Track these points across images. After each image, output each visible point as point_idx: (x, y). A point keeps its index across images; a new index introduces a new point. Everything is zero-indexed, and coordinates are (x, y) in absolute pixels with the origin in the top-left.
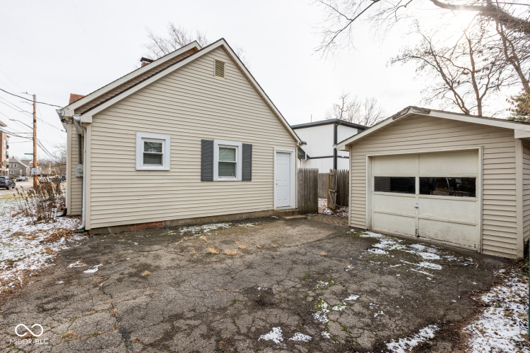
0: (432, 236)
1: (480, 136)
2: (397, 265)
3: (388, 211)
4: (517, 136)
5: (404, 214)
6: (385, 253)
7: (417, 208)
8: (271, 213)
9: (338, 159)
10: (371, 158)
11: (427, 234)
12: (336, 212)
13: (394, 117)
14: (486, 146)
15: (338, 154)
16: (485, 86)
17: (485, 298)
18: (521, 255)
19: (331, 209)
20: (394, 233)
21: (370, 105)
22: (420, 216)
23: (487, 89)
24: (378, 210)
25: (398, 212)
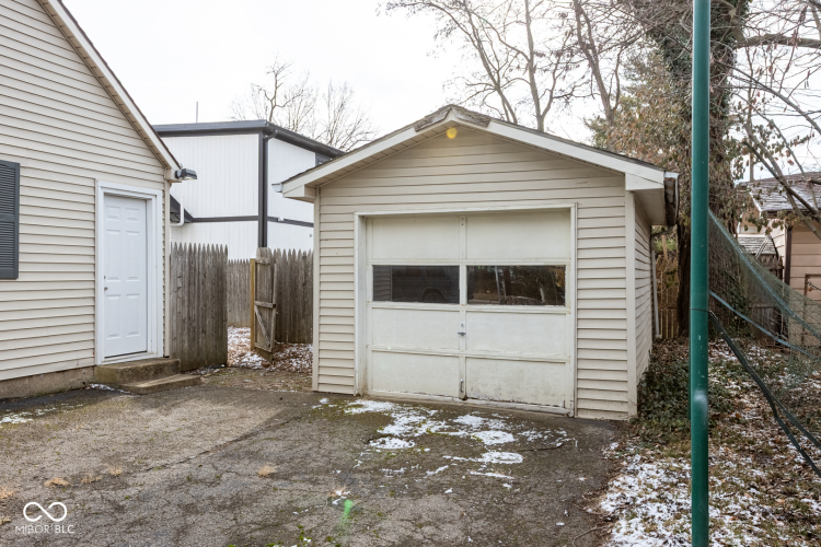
0: (491, 393)
1: (572, 183)
2: (441, 469)
3: (402, 346)
4: (630, 185)
5: (437, 349)
6: (407, 444)
7: (463, 334)
8: (88, 376)
9: (270, 225)
10: (365, 220)
11: (482, 389)
12: (275, 360)
13: (418, 126)
14: (583, 203)
15: (270, 213)
16: (548, 93)
17: (608, 505)
18: (633, 411)
19: (260, 352)
20: (416, 396)
21: (338, 101)
22: (470, 353)
23: (551, 98)
24: (380, 345)
25: (425, 348)
